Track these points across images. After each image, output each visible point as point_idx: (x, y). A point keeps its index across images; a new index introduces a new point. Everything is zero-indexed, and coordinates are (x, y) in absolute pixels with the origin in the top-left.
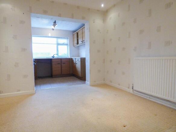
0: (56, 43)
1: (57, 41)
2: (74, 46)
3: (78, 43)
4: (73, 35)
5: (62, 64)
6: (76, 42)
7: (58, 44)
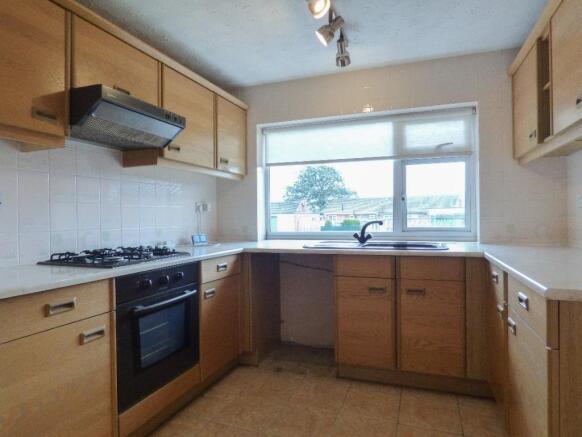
0: (388, 150)
1: (399, 139)
2: (520, 159)
3: (544, 130)
4: (513, 76)
5: (404, 298)
6: (530, 120)
7: (404, 157)
